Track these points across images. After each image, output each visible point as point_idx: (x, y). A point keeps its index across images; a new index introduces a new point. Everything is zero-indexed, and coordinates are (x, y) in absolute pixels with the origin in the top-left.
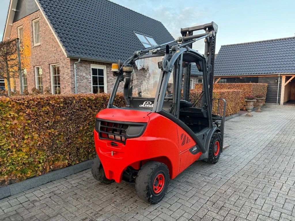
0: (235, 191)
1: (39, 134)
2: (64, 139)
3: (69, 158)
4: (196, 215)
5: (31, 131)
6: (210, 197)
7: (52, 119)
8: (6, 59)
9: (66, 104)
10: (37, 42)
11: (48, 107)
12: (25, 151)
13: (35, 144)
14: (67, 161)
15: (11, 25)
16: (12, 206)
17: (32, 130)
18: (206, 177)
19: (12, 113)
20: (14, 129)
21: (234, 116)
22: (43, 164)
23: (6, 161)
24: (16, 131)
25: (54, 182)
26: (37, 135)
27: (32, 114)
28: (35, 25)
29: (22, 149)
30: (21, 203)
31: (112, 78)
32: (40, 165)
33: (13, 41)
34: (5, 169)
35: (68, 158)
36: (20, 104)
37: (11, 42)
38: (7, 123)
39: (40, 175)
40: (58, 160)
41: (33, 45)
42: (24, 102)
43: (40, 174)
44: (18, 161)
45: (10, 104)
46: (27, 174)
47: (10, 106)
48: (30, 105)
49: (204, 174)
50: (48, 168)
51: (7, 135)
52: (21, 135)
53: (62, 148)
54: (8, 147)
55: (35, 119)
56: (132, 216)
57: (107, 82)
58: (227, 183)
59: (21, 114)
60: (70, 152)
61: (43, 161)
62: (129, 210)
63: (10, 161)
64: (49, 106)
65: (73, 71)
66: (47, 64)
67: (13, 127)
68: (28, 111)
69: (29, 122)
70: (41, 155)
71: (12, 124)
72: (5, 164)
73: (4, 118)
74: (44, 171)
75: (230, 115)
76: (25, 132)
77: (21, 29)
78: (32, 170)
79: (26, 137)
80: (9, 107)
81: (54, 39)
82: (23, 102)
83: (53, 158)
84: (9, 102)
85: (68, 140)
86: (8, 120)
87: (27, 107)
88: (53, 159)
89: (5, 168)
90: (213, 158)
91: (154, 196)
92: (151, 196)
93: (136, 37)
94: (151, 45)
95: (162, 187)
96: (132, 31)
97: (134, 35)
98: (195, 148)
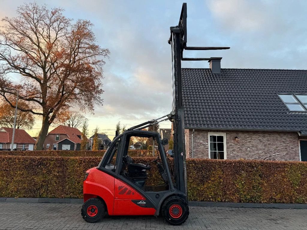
31: (233, 144)
57: (227, 148)
90: (170, 219)
91: (88, 217)
92: (85, 216)
93: (279, 98)
94: (301, 104)
95: (96, 214)
96: (276, 93)
97: (276, 97)
98: (143, 202)
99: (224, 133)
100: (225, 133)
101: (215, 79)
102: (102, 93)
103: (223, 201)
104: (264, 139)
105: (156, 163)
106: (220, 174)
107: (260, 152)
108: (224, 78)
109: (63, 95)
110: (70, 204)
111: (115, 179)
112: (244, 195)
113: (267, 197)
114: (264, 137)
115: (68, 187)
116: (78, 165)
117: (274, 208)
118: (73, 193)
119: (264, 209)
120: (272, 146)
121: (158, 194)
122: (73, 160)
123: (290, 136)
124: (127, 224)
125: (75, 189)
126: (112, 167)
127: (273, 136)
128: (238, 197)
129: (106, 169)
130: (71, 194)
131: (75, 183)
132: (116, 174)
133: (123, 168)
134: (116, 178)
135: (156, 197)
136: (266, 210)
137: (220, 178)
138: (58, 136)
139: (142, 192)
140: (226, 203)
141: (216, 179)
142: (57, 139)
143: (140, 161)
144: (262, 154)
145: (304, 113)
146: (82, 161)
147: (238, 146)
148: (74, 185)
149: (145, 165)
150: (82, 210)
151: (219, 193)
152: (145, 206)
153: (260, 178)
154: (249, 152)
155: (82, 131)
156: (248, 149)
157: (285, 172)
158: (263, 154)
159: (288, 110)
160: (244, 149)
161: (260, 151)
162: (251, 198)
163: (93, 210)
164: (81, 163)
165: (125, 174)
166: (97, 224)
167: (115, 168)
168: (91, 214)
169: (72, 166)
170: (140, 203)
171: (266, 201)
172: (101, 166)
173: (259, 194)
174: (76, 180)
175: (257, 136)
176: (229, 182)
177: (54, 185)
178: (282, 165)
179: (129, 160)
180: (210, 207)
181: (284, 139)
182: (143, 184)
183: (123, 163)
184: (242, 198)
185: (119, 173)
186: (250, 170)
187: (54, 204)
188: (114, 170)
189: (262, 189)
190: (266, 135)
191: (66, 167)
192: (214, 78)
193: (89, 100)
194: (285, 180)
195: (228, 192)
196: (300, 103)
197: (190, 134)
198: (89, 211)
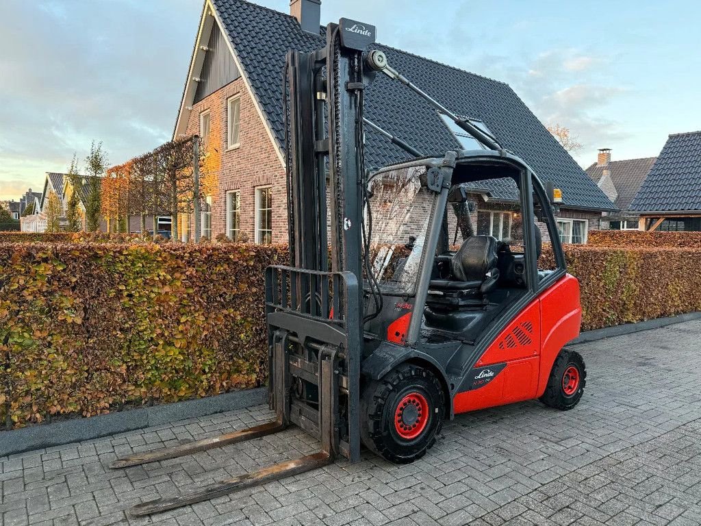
0: (613, 482)
1: (206, 315)
2: (252, 330)
3: (260, 369)
4: (496, 512)
5: (192, 308)
6: (544, 485)
7: (232, 289)
8: (175, 175)
9: (260, 261)
10: (234, 142)
11: (226, 266)
12: (179, 346)
13: (197, 333)
14: (254, 376)
15: (190, 108)
16: (146, 444)
17: (195, 307)
18: (549, 444)
19: (162, 273)
20: (163, 302)
21: (686, 317)
22: (209, 375)
23: (145, 361)
24: (166, 307)
25: (226, 414)
26: (202, 318)
27: (196, 277)
28: (232, 108)
29: (175, 341)
30: (163, 440)
32: (204, 377)
33: (188, 141)
34: (142, 376)
35: (258, 370)
36: (177, 258)
37: (183, 143)
38: (152, 291)
39: (202, 397)
40: (238, 371)
41: (227, 148)
42: (184, 253)
43: (203, 395)
44: (167, 363)
45: (160, 256)
46: (179, 391)
47: (160, 259)
48: (193, 260)
49: (548, 437)
50: (218, 385)
51: (150, 312)
52: (174, 315)
53: (246, 348)
54: (151, 335)
55: (201, 287)
56: (357, 493)
58: (600, 463)
59: (177, 275)
60: (262, 359)
61: (210, 369)
62: (353, 481)
63: (153, 362)
64: (228, 264)
66: (249, 186)
67: (162, 299)
68: (190, 271)
69: (191, 291)
70: (207, 357)
71: (161, 294)
72: (143, 367)
73: (148, 281)
74: (210, 389)
75: (677, 313)
76: (182, 310)
77: (205, 117)
78: (189, 385)
79: (183, 319)
80: (158, 261)
81: (264, 135)
82: (182, 254)
83: (229, 365)
84: (158, 252)
85: (260, 334)
86: (153, 286)
87: (188, 263)
88: (228, 368)
89: (143, 374)
93: (442, 121)
97: (437, 118)
159: (461, 147)
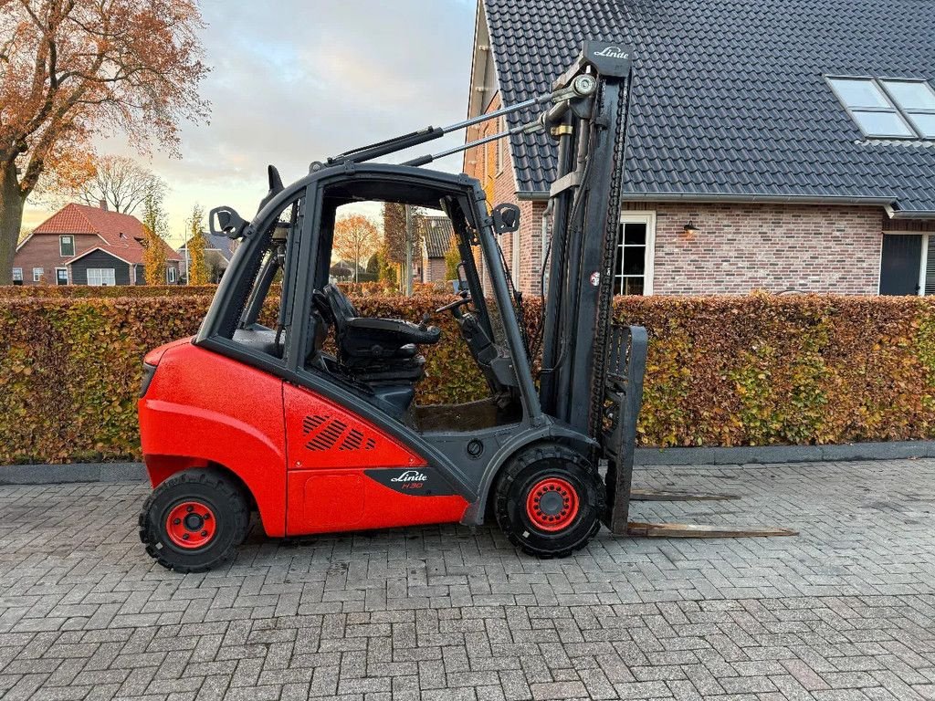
24: (117, 363)
31: (676, 250)
41: (497, 173)
57: (655, 264)
65: (538, 236)
90: (526, 534)
91: (170, 549)
92: (159, 546)
93: (830, 92)
94: (900, 112)
95: (206, 540)
96: (820, 74)
97: (821, 88)
98: (414, 474)
99: (650, 212)
100: (653, 213)
101: (618, 21)
102: (205, 77)
103: (687, 442)
104: (780, 231)
105: (458, 315)
106: (684, 350)
107: (762, 273)
108: (650, 17)
109: (55, 83)
110: (97, 489)
111: (285, 386)
112: (761, 420)
113: (840, 422)
114: (777, 223)
115: (81, 420)
116: (111, 329)
117: (859, 459)
118: (108, 440)
119: (829, 464)
120: (799, 254)
121: (475, 441)
122: (91, 311)
123: (858, 220)
124: (345, 567)
125: (113, 425)
126: (268, 336)
127: (805, 220)
128: (738, 428)
129: (238, 345)
130: (100, 444)
131: (111, 402)
132: (287, 365)
133: (318, 337)
134: (291, 384)
135: (470, 452)
136: (836, 469)
137: (681, 362)
138: (67, 240)
139: (409, 433)
140: (696, 451)
141: (666, 366)
142: (68, 250)
143: (379, 309)
144: (765, 282)
145: (908, 144)
146: (128, 312)
147: (693, 257)
148: (109, 413)
149: (417, 326)
150: (144, 521)
151: (672, 416)
152: (425, 490)
153: (822, 360)
154: (727, 275)
155: (141, 219)
156: (725, 263)
157: (911, 335)
158: (770, 279)
159: (857, 131)
160: (710, 265)
161: (762, 270)
162: (785, 430)
163: (194, 521)
164: (126, 322)
165: (323, 363)
166: (210, 575)
167: (282, 340)
168: (188, 537)
169: (87, 335)
170: (404, 478)
171: (831, 437)
172: (210, 333)
173: (812, 414)
174: (114, 391)
175: (757, 223)
176: (713, 377)
177: (17, 415)
178: (903, 310)
179: (342, 306)
180: (641, 468)
181: (838, 231)
182: (406, 402)
183: (315, 316)
184: (753, 432)
185: (302, 361)
186: (792, 331)
187: (30, 488)
188: (276, 350)
189: (826, 397)
190: (785, 217)
191: (60, 339)
192: (615, 14)
193: (157, 104)
194: (906, 362)
195: (705, 414)
196: (895, 110)
197: (537, 221)
198: (175, 523)
